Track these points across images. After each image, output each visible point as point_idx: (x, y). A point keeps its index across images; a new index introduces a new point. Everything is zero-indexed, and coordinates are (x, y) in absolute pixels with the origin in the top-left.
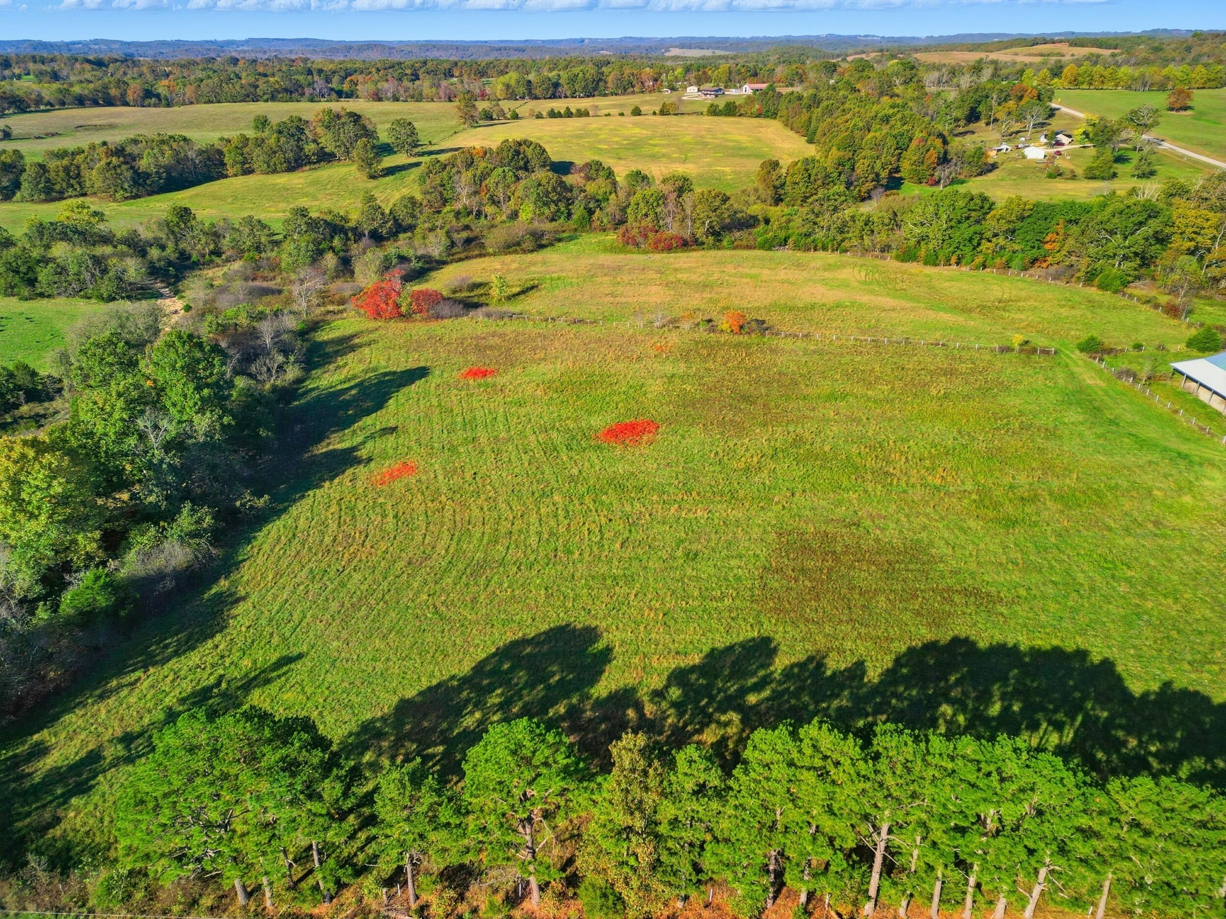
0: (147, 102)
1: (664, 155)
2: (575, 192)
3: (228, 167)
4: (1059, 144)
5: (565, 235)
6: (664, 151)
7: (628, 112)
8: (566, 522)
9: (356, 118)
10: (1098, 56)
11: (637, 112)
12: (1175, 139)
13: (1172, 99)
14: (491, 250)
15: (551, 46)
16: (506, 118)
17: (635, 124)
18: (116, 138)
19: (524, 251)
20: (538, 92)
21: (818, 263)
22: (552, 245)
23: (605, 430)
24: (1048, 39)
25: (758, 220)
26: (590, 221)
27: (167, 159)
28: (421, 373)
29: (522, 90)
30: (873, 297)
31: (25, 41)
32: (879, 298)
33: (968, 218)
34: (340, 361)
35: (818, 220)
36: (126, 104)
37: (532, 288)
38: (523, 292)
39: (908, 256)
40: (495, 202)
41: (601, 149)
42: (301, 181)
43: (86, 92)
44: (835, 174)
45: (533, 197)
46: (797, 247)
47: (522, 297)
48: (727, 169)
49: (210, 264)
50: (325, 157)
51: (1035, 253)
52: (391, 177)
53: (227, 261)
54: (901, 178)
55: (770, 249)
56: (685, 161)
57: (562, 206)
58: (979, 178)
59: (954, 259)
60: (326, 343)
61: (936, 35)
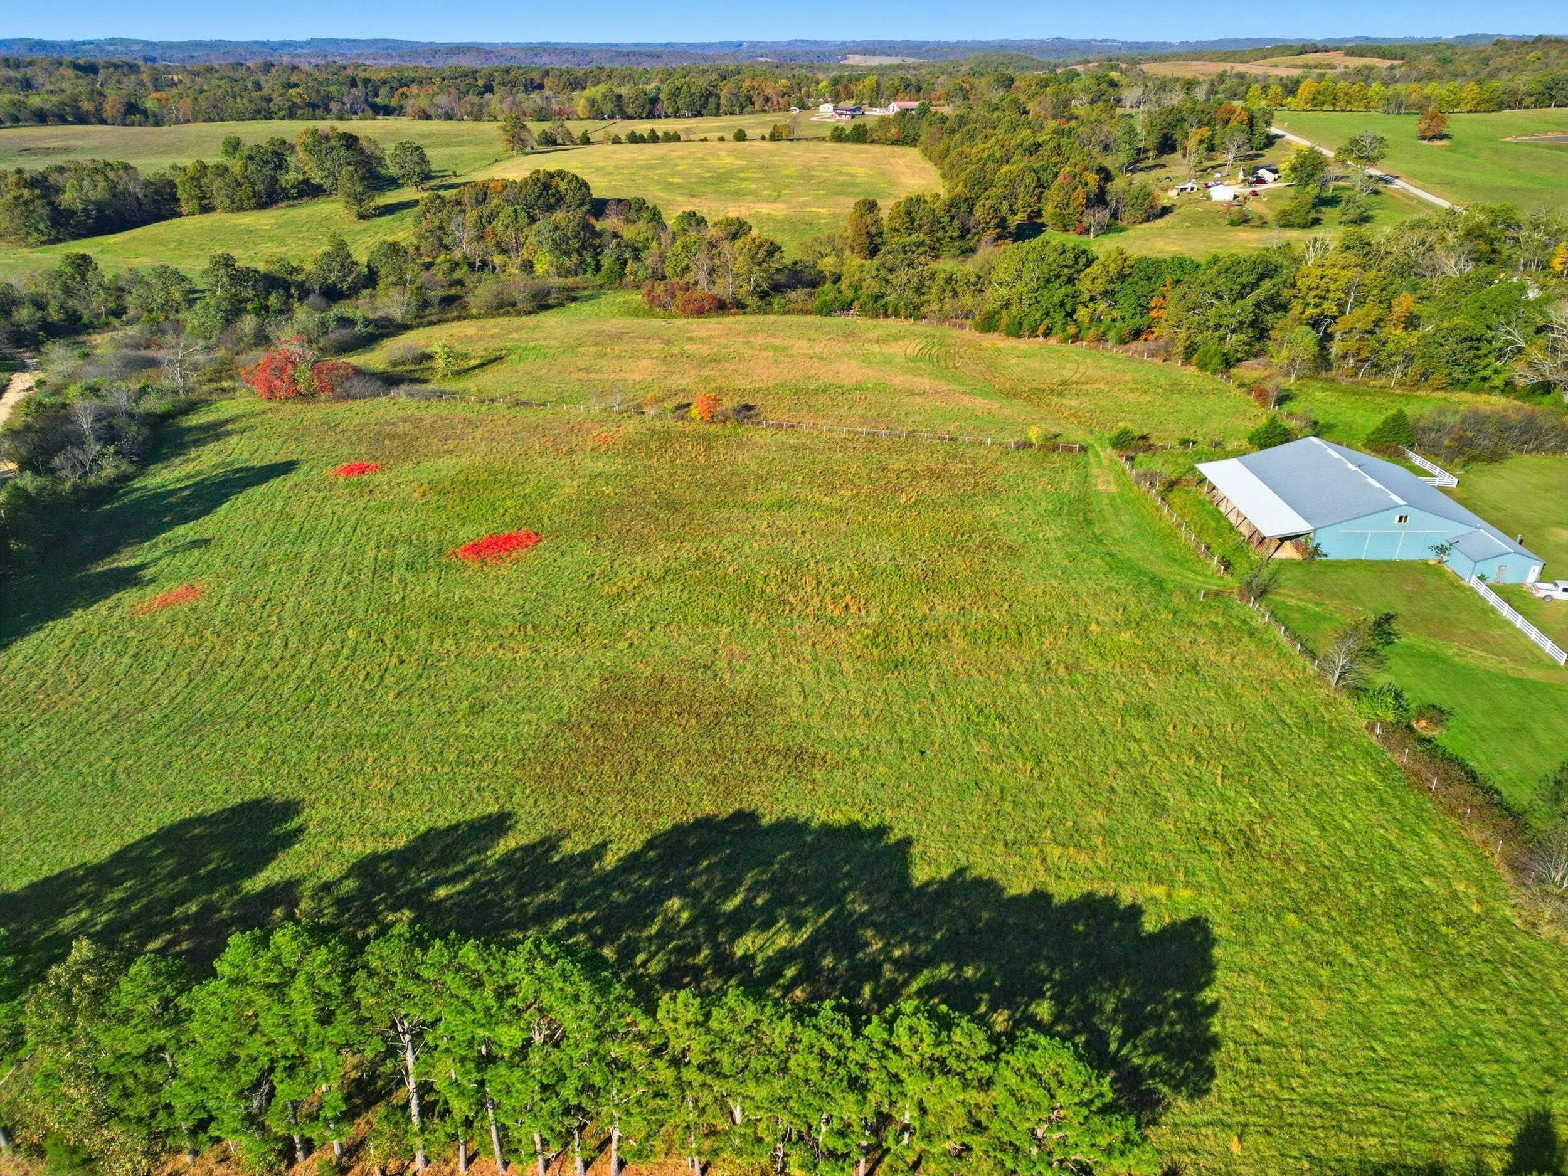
0: (129, 119)
1: (751, 192)
2: (605, 240)
3: (182, 203)
4: (1261, 181)
5: (587, 293)
6: (753, 186)
7: (730, 136)
8: (346, 663)
9: (350, 141)
10: (1371, 68)
11: (741, 136)
12: (1412, 177)
13: (1423, 126)
14: (474, 311)
15: (699, 51)
16: (573, 143)
17: (731, 152)
18: (36, 166)
19: (519, 313)
20: (630, 110)
21: (874, 335)
22: (561, 305)
23: (468, 544)
24: (1320, 46)
25: (825, 277)
26: (622, 276)
27: (98, 192)
28: (286, 468)
29: (609, 107)
30: (910, 378)
31: (21, 40)
32: (918, 379)
33: (1058, 276)
34: (193, 453)
35: (890, 277)
36: (103, 122)
37: (496, 359)
38: (481, 366)
39: (988, 324)
40: (504, 251)
41: (672, 184)
42: (272, 221)
43: (49, 105)
44: (946, 219)
45: (547, 245)
46: (863, 312)
47: (477, 371)
48: (824, 211)
49: (106, 327)
50: (309, 191)
51: (1138, 322)
52: (389, 217)
53: (128, 323)
54: (1043, 225)
55: (829, 314)
56: (775, 200)
57: (588, 256)
58: (1145, 225)
59: (1042, 329)
60: (190, 429)
61: (1193, 39)
